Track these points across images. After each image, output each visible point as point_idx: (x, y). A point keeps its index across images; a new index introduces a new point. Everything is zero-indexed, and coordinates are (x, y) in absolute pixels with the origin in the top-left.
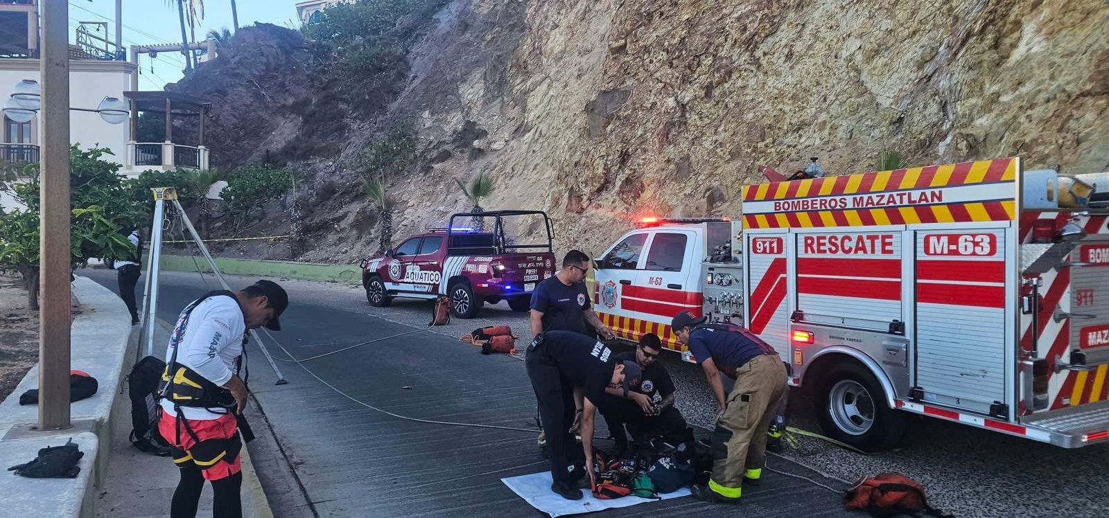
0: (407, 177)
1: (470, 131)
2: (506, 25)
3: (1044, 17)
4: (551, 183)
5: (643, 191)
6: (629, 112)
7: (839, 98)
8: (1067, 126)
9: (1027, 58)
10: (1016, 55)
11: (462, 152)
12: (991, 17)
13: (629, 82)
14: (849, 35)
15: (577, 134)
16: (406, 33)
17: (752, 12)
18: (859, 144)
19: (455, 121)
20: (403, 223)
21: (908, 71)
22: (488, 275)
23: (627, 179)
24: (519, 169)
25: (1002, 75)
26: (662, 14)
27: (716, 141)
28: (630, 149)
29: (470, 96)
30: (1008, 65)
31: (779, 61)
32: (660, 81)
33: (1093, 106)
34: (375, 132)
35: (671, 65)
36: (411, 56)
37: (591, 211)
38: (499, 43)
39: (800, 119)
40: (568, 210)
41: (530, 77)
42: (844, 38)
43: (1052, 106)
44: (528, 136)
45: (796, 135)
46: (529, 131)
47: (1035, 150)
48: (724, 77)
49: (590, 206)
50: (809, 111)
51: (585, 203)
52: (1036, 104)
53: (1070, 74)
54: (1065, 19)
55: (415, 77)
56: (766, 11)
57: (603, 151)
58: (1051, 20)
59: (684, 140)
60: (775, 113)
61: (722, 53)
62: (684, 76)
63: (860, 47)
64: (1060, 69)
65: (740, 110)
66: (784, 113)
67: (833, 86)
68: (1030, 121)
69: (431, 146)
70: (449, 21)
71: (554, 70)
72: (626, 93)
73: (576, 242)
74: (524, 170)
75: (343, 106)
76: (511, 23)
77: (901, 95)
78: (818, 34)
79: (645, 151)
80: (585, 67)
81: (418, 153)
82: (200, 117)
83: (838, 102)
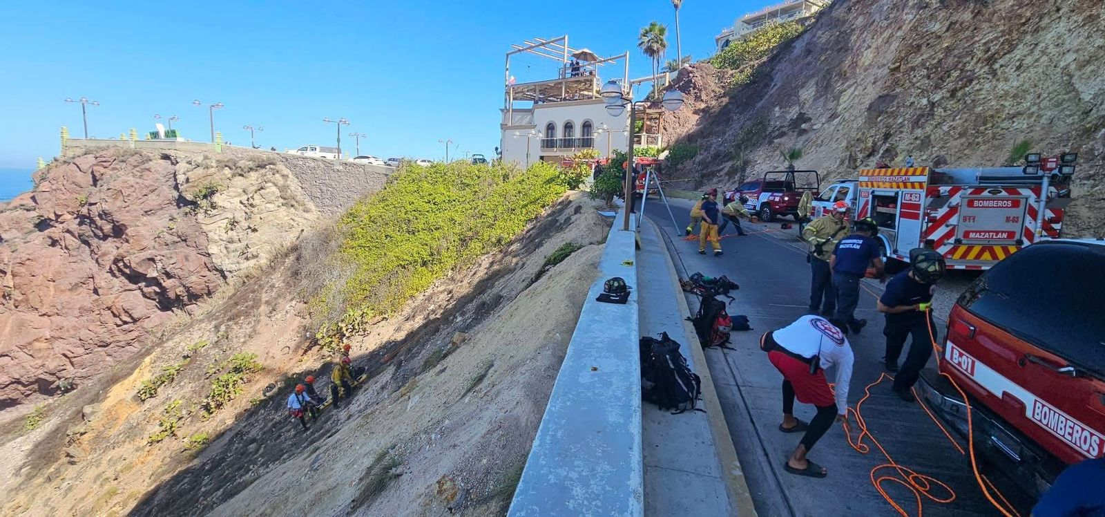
0: (759, 147)
1: (802, 118)
2: (835, 49)
4: (843, 150)
6: (895, 108)
7: (1051, 95)
11: (793, 132)
13: (898, 90)
14: (1069, 51)
15: (863, 121)
16: (773, 58)
17: (997, 38)
19: (793, 113)
20: (752, 173)
22: (779, 202)
23: (887, 149)
24: (826, 141)
26: (928, 44)
27: (951, 126)
28: (892, 132)
29: (805, 97)
31: (1010, 71)
32: (919, 88)
34: (746, 121)
35: (929, 77)
36: (774, 73)
38: (829, 61)
39: (1017, 111)
40: (848, 167)
41: (847, 81)
42: (1064, 53)
44: (837, 120)
45: (1010, 121)
46: (838, 117)
48: (966, 84)
49: (862, 165)
50: (1025, 105)
55: (774, 85)
56: (1007, 37)
57: (873, 132)
59: (929, 125)
60: (998, 107)
61: (969, 67)
62: (937, 84)
63: (1075, 60)
65: (974, 105)
66: (1005, 107)
67: (1048, 88)
69: (776, 129)
70: (801, 47)
71: (862, 77)
72: (895, 97)
74: (829, 142)
76: (839, 47)
77: (1099, 93)
78: (1046, 50)
79: (901, 132)
80: (879, 77)
81: (767, 133)
82: (659, 119)
83: (1048, 99)
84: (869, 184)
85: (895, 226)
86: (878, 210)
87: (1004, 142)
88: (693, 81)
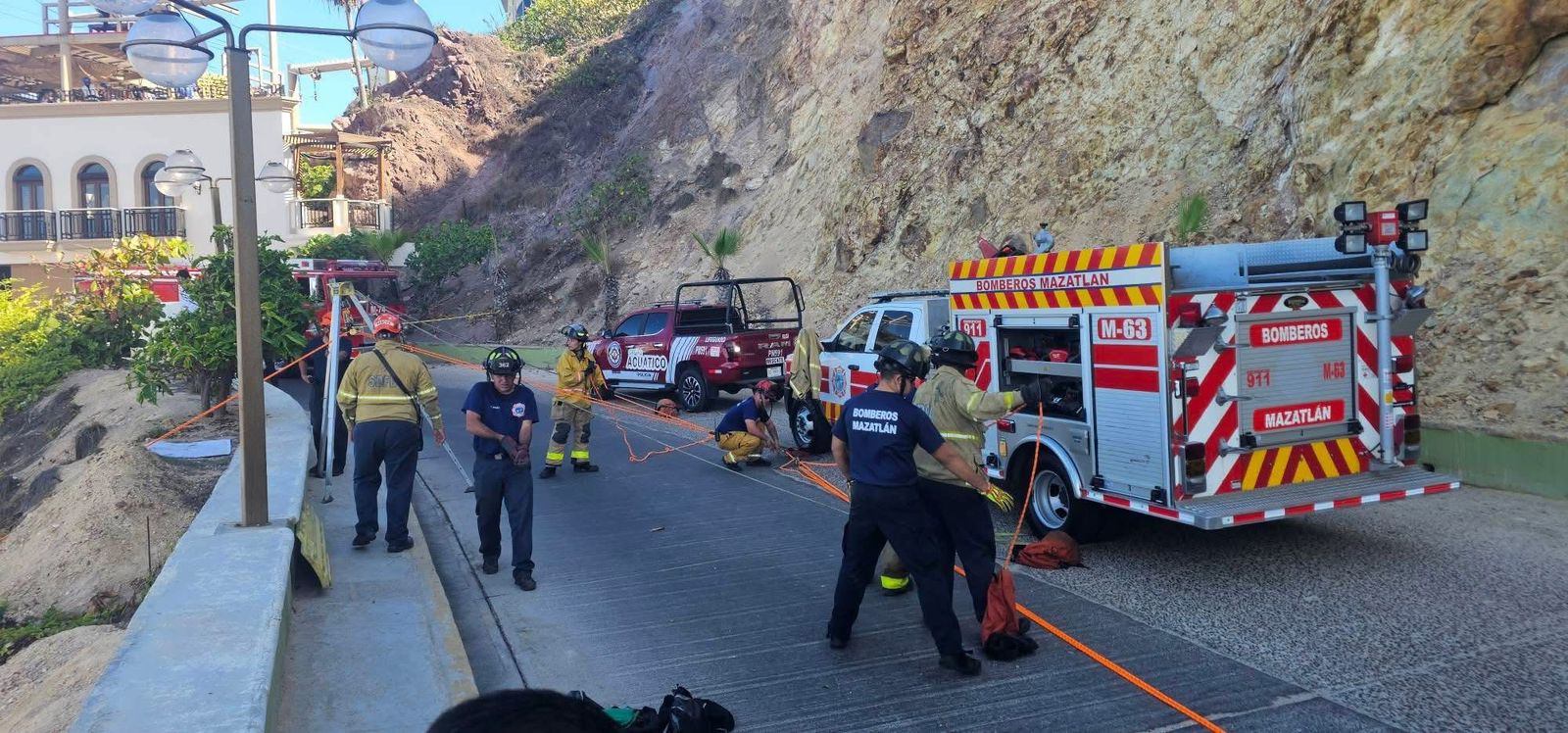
0: (637, 230)
1: (720, 167)
2: (763, 22)
3: (1405, 11)
4: (819, 233)
5: (929, 243)
6: (910, 140)
7: (1172, 114)
8: (1422, 154)
9: (1384, 65)
10: (1373, 60)
11: (708, 194)
12: (1341, 13)
13: (910, 101)
14: (1183, 33)
15: (850, 168)
16: (638, 33)
17: (1063, 4)
18: (1193, 175)
19: (700, 153)
20: (634, 291)
21: (1254, 79)
22: (720, 360)
23: (909, 227)
24: (780, 215)
25: (1354, 87)
26: (950, 10)
27: (1019, 175)
28: (912, 189)
29: (719, 119)
30: (1363, 73)
31: (1096, 67)
32: (947, 98)
33: (1453, 126)
34: (599, 171)
35: (962, 77)
36: (644, 65)
37: (865, 269)
38: (756, 45)
39: (1123, 144)
40: (838, 269)
41: (796, 89)
42: (1176, 37)
43: (1406, 128)
44: (792, 170)
45: (1118, 164)
46: (793, 164)
47: (1385, 184)
48: (1029, 91)
49: (864, 264)
50: (1134, 133)
51: (857, 259)
52: (1390, 124)
53: (1429, 86)
54: (1427, 15)
55: (650, 94)
57: (878, 191)
58: (1411, 16)
59: (978, 174)
60: (1092, 136)
61: (1026, 59)
62: (978, 90)
63: (1196, 49)
64: (1418, 79)
65: (1049, 134)
66: (1102, 136)
67: (1164, 100)
68: (1382, 147)
69: (669, 188)
70: (693, 16)
71: (826, 80)
72: (906, 115)
73: (847, 309)
74: (786, 215)
75: (557, 137)
76: (770, 17)
77: (1246, 110)
78: (1146, 31)
79: (930, 190)
80: (862, 78)
81: (652, 198)
82: (377, 161)
83: (1169, 121)
84: (983, 299)
85: (1084, 411)
86: (1014, 369)
87: (1123, 205)
88: (460, 73)
